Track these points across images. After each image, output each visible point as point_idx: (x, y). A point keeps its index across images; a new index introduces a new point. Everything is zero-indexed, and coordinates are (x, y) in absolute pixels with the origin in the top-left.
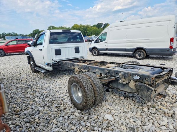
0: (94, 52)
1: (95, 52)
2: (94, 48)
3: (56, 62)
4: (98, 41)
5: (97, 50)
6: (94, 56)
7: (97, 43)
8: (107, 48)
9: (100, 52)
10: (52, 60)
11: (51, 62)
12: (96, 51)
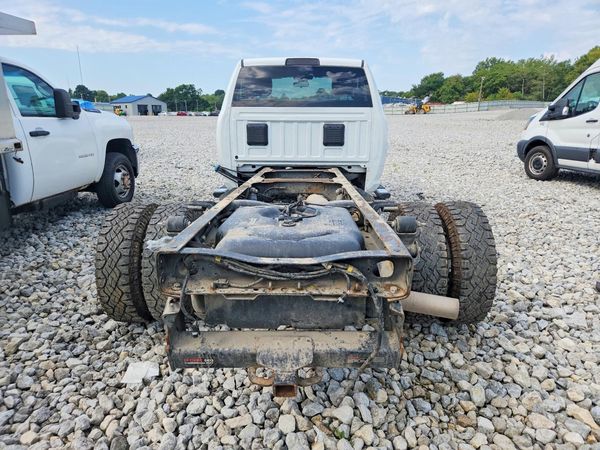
0: (533, 159)
1: (538, 164)
2: (538, 143)
3: (254, 166)
4: (556, 113)
5: (547, 152)
6: (531, 176)
7: (554, 119)
8: (593, 147)
9: (561, 162)
10: (237, 157)
11: (231, 165)
12: (545, 155)
